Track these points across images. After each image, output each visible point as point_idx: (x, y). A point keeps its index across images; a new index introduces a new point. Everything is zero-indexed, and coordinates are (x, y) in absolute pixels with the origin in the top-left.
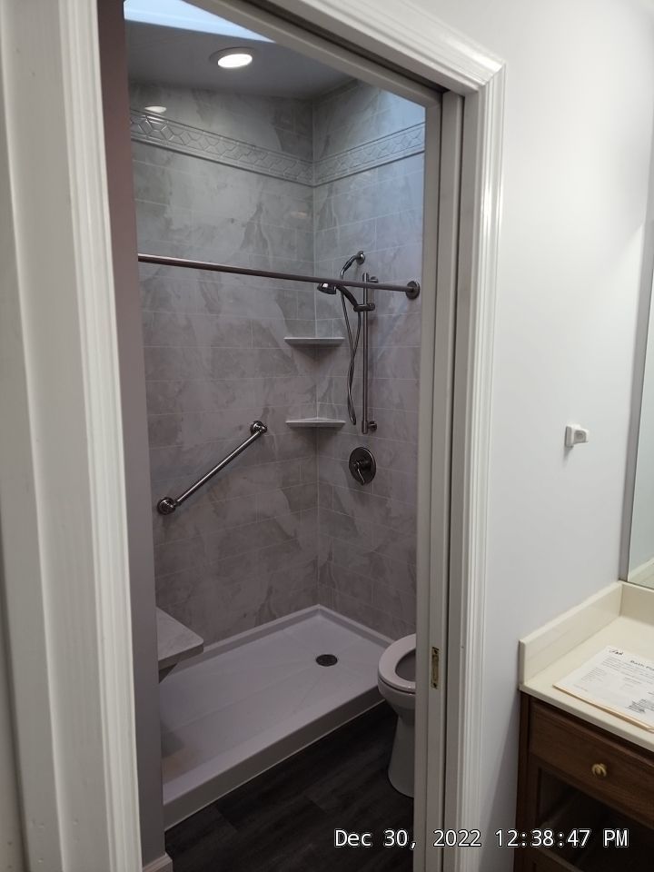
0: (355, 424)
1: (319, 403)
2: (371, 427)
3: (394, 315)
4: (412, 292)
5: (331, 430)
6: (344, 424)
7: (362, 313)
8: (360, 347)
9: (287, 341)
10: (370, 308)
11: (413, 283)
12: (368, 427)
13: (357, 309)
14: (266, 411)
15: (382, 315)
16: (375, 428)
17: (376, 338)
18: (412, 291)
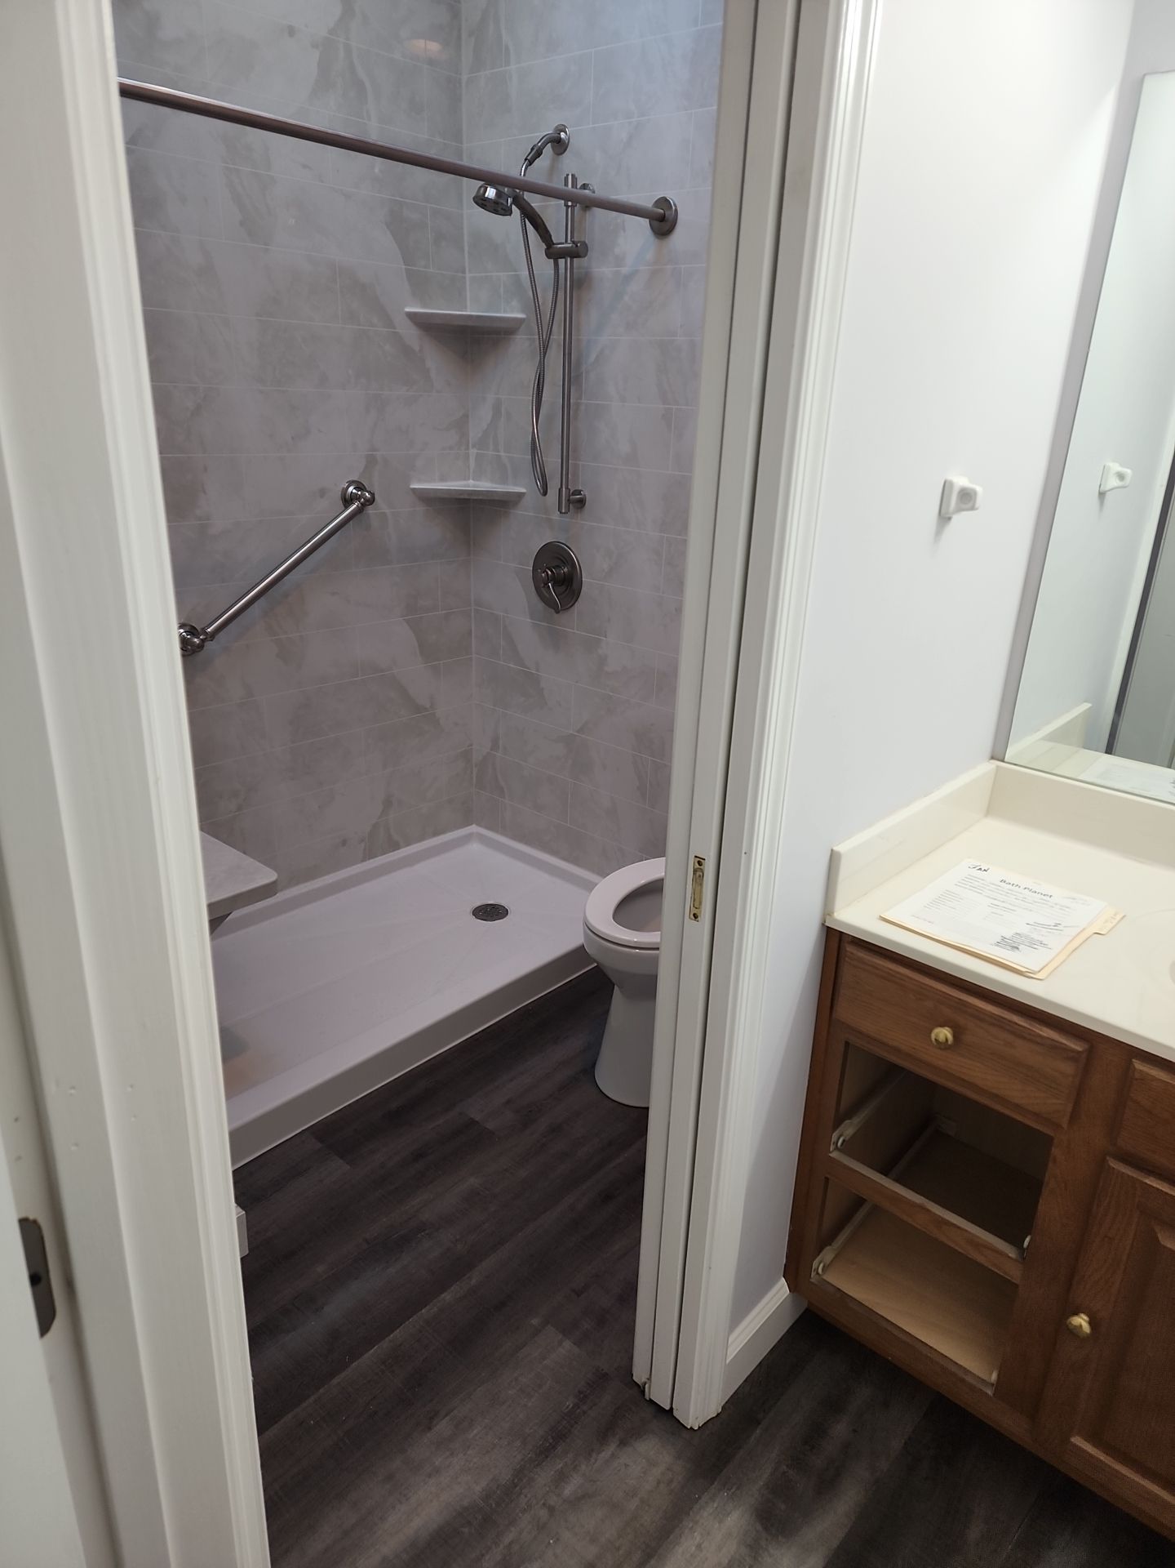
0: (545, 493)
1: (473, 452)
2: (576, 502)
3: (625, 270)
4: (663, 221)
5: (494, 506)
6: (520, 495)
7: (561, 262)
8: (557, 336)
9: (412, 316)
10: (577, 252)
11: (664, 202)
12: (569, 501)
13: (553, 253)
14: (371, 461)
15: (601, 268)
16: (581, 503)
17: (590, 318)
18: (662, 219)
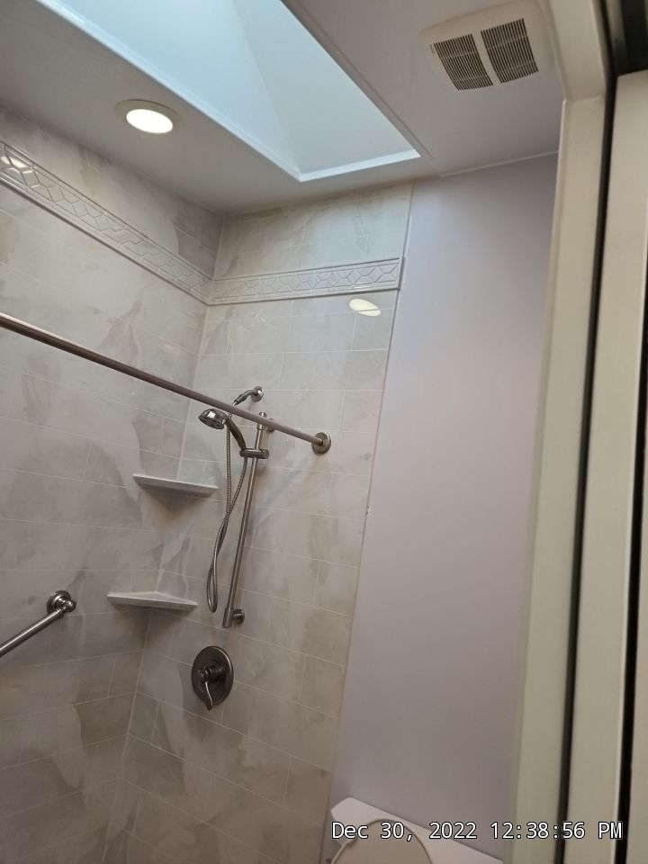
0: (214, 610)
1: (162, 571)
2: (236, 618)
3: (292, 470)
4: (321, 446)
5: (172, 613)
6: (193, 607)
7: (250, 460)
8: (241, 503)
9: (137, 480)
10: (262, 455)
11: (323, 436)
12: (232, 618)
13: (245, 453)
15: (274, 466)
16: (241, 619)
17: (263, 495)
18: (321, 444)
